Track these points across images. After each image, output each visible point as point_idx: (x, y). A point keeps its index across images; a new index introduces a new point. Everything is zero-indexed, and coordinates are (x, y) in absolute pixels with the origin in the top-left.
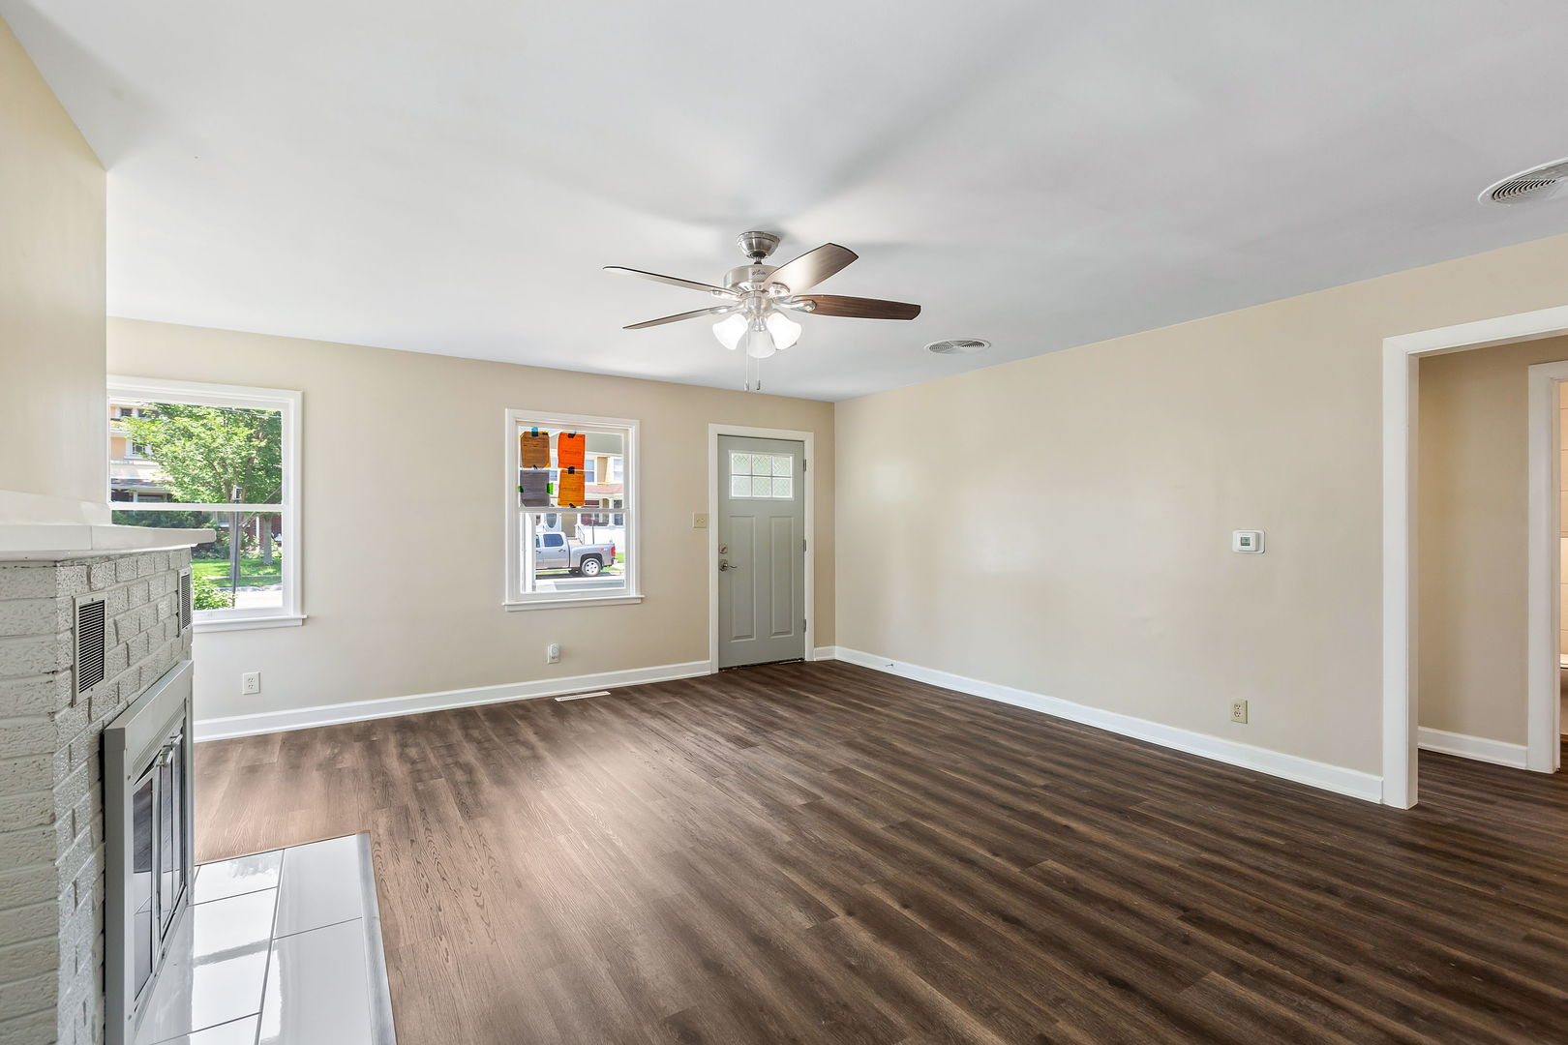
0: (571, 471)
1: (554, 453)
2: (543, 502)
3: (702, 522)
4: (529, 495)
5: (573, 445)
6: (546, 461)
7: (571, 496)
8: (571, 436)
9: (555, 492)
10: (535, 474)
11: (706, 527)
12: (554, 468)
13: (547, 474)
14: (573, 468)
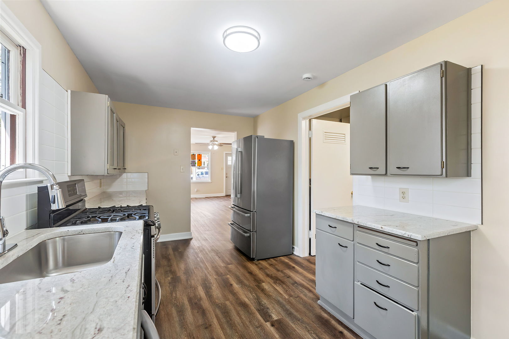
0: (199, 160)
1: (196, 158)
2: (195, 166)
3: (222, 169)
4: (192, 164)
5: (200, 156)
6: (195, 159)
7: (199, 165)
8: (199, 154)
9: (197, 163)
10: (193, 161)
11: (223, 170)
12: (196, 161)
13: (195, 161)
14: (200, 160)
